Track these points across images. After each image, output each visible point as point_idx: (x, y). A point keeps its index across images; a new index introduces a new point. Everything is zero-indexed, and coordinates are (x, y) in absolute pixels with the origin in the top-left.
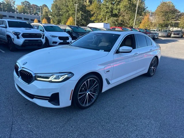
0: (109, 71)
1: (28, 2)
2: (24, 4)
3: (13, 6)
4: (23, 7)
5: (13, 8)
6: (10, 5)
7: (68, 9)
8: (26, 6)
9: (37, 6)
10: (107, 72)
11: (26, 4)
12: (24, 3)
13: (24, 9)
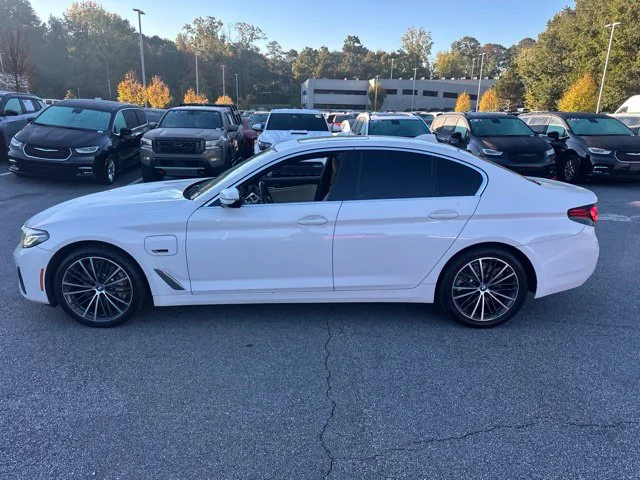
0: (167, 251)
1: (473, 40)
2: (459, 49)
3: (426, 59)
4: (453, 57)
5: (424, 65)
6: (418, 56)
7: (596, 45)
8: (463, 54)
9: (501, 47)
10: (159, 251)
11: (466, 45)
12: (459, 44)
13: (453, 64)
